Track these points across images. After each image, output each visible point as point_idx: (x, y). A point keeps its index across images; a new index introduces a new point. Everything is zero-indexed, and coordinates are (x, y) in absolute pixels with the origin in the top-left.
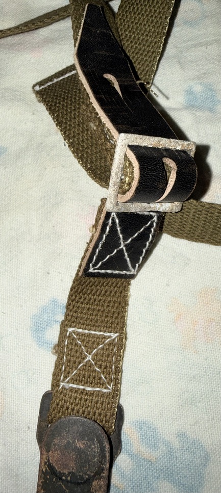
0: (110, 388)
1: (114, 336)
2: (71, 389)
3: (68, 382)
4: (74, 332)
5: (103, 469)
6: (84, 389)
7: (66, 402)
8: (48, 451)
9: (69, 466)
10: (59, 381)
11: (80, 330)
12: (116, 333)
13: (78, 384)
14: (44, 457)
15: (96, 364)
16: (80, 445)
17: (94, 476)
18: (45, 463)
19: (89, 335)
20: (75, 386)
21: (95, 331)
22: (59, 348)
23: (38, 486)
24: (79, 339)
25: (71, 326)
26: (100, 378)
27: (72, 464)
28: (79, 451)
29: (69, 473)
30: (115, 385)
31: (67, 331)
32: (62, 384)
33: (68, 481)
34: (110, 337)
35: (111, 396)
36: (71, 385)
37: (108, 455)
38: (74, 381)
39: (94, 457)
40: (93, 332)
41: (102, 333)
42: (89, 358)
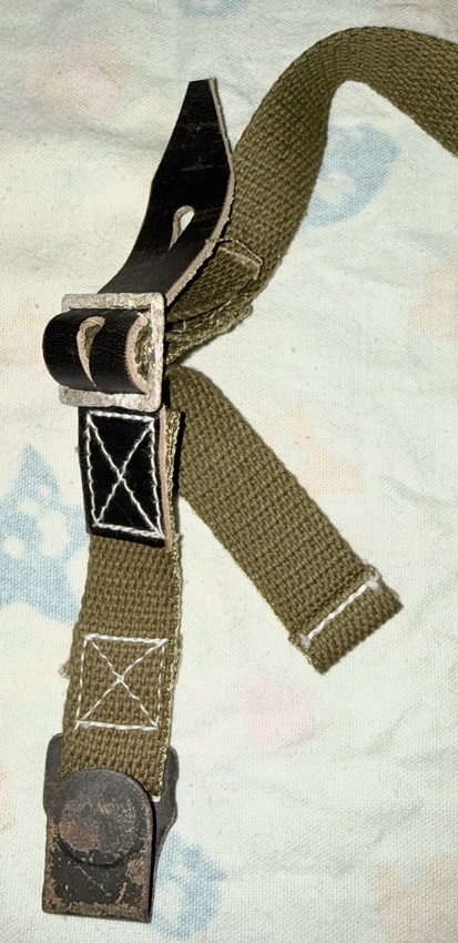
0: (155, 724)
1: (160, 642)
2: (94, 730)
3: (88, 719)
4: (94, 640)
5: (142, 844)
6: (113, 729)
7: (85, 749)
8: (57, 822)
9: (88, 842)
10: (73, 718)
11: (105, 637)
12: (164, 637)
13: (104, 721)
14: (52, 830)
15: (131, 688)
16: (105, 809)
17: (130, 853)
18: (54, 840)
19: (119, 644)
20: (99, 724)
21: (128, 636)
22: (71, 669)
23: (46, 873)
24: (103, 651)
25: (89, 631)
26: (139, 710)
27: (94, 839)
28: (104, 819)
29: (91, 852)
30: (164, 718)
31: (83, 639)
32: (78, 723)
33: (90, 864)
34: (153, 645)
35: (156, 737)
36: (93, 723)
37: (149, 822)
38: (96, 716)
39: (128, 826)
40: (126, 639)
41: (140, 640)
42: (120, 679)
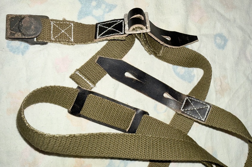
0: (53, 39)
1: (72, 40)
2: (51, 26)
3: (53, 25)
4: (72, 25)
5: (25, 36)
6: (51, 30)
7: (46, 24)
8: (28, 17)
9: (24, 24)
10: (53, 21)
11: (72, 28)
12: (74, 41)
13: (53, 28)
14: (27, 16)
15: (61, 34)
16: (33, 27)
17: (22, 33)
18: (24, 16)
19: (71, 31)
20: (52, 27)
21: (73, 33)
22: (64, 20)
23: (16, 15)
24: (69, 27)
25: (74, 25)
26: (56, 36)
27: (25, 25)
28: (30, 27)
29: (22, 24)
30: (55, 41)
31: (72, 23)
32: (52, 22)
33: (19, 24)
34: (72, 38)
35: (50, 39)
36: (52, 25)
37: (30, 37)
38: (54, 26)
39: (29, 32)
40: (72, 32)
41: (73, 35)
42: (63, 31)
